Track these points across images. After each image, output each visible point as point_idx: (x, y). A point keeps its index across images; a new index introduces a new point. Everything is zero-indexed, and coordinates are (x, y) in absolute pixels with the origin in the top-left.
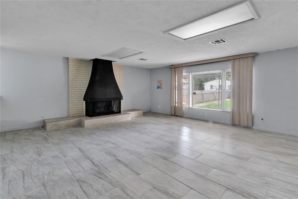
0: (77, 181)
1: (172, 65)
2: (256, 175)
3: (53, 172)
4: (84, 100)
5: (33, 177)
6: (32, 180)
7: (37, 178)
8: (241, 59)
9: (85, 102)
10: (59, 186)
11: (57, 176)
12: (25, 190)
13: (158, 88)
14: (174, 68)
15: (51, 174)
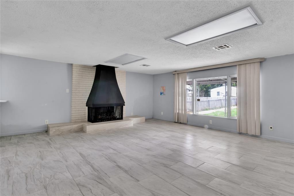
0: (78, 185)
1: (176, 71)
2: (261, 186)
3: (54, 176)
4: (86, 106)
5: (35, 180)
6: (35, 182)
7: (39, 180)
8: (247, 64)
9: (87, 107)
10: (59, 190)
11: (58, 179)
12: (28, 191)
13: (161, 95)
14: (178, 74)
15: (52, 178)
